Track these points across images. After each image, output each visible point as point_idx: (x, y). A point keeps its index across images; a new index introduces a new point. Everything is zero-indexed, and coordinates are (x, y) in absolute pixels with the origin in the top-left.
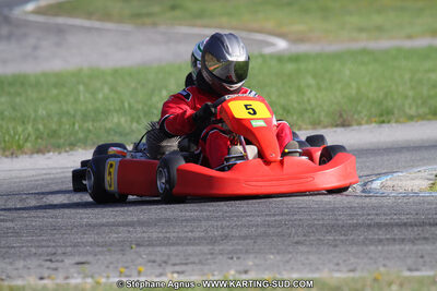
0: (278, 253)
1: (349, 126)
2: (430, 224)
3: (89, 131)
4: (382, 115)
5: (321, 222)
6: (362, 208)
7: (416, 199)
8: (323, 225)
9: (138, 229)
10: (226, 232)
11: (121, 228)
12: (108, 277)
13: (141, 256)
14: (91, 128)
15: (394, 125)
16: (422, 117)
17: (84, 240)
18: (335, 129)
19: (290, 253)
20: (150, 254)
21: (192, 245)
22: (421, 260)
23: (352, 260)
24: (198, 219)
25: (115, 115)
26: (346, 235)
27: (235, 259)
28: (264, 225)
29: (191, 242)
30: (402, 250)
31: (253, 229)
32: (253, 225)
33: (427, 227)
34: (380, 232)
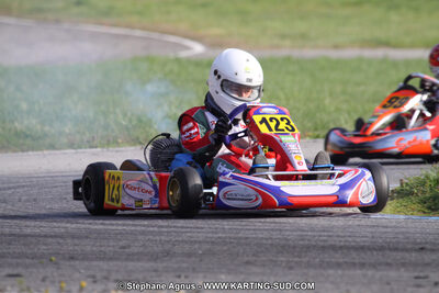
0: (229, 273)
2: (390, 249)
4: (316, 129)
5: (270, 242)
6: (312, 229)
8: (272, 245)
9: (69, 241)
10: (167, 247)
11: (50, 240)
13: (78, 270)
17: (10, 251)
19: (241, 273)
21: (132, 260)
22: (388, 287)
24: (132, 233)
26: (300, 257)
27: (183, 278)
28: (208, 242)
29: (130, 257)
30: (365, 276)
31: (196, 246)
32: (196, 242)
33: (388, 252)
34: (337, 255)
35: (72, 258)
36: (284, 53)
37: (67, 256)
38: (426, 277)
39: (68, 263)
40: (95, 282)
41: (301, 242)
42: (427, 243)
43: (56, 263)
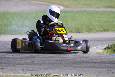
0: (59, 69)
1: (80, 32)
2: (103, 63)
3: (6, 30)
4: (89, 30)
5: (72, 60)
6: (83, 57)
7: (99, 55)
9: (19, 59)
10: (44, 62)
11: (14, 59)
12: (10, 73)
13: (19, 67)
14: (6, 29)
15: (93, 33)
16: (101, 31)
17: (3, 62)
18: (76, 33)
19: (62, 69)
20: (22, 67)
21: (34, 65)
22: (100, 73)
23: (80, 72)
24: (36, 57)
25: (14, 25)
26: (79, 65)
27: (46, 70)
28: (55, 60)
29: (34, 64)
30: (94, 70)
31: (52, 61)
32: (52, 60)
33: (102, 64)
34: (88, 64)
35: (19, 64)
36: (84, 9)
37: (18, 63)
38: (111, 71)
39: (17, 65)
40: (23, 71)
41: (80, 61)
42: (112, 61)
43: (14, 65)
